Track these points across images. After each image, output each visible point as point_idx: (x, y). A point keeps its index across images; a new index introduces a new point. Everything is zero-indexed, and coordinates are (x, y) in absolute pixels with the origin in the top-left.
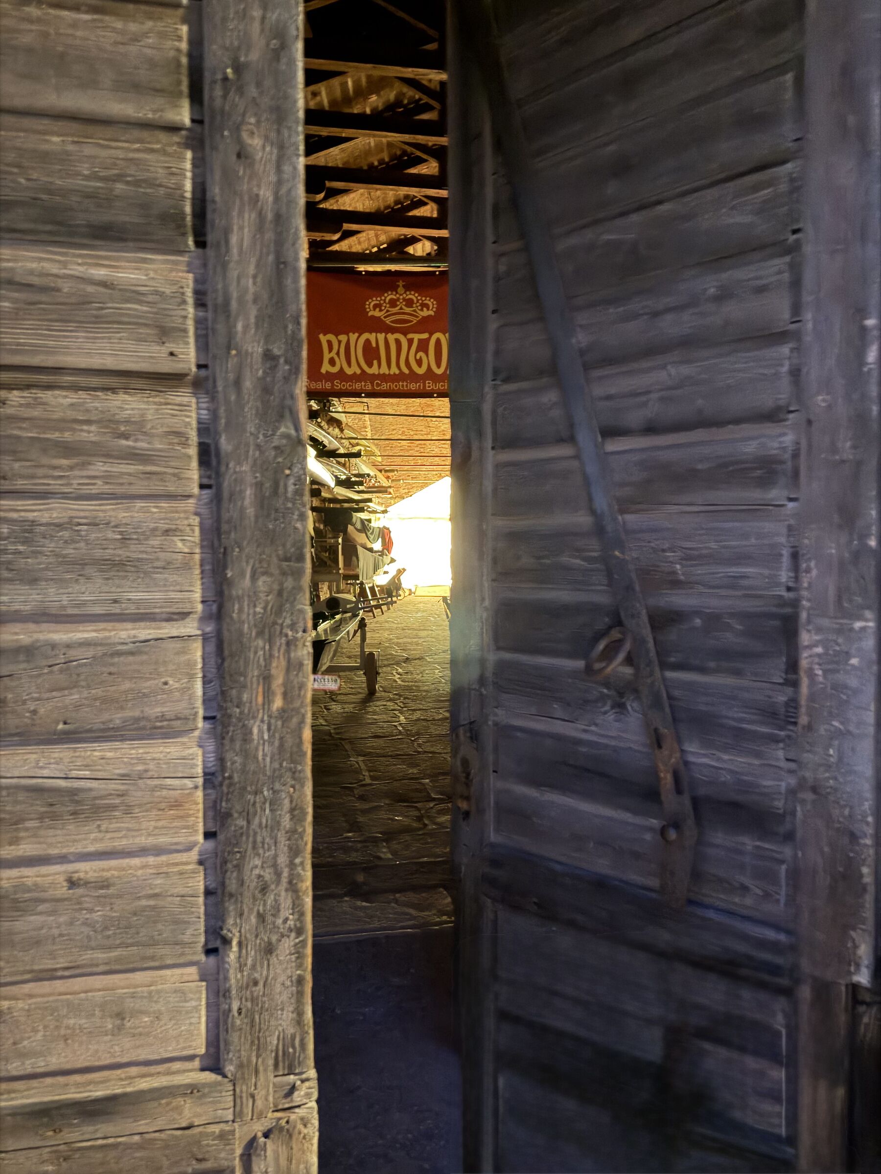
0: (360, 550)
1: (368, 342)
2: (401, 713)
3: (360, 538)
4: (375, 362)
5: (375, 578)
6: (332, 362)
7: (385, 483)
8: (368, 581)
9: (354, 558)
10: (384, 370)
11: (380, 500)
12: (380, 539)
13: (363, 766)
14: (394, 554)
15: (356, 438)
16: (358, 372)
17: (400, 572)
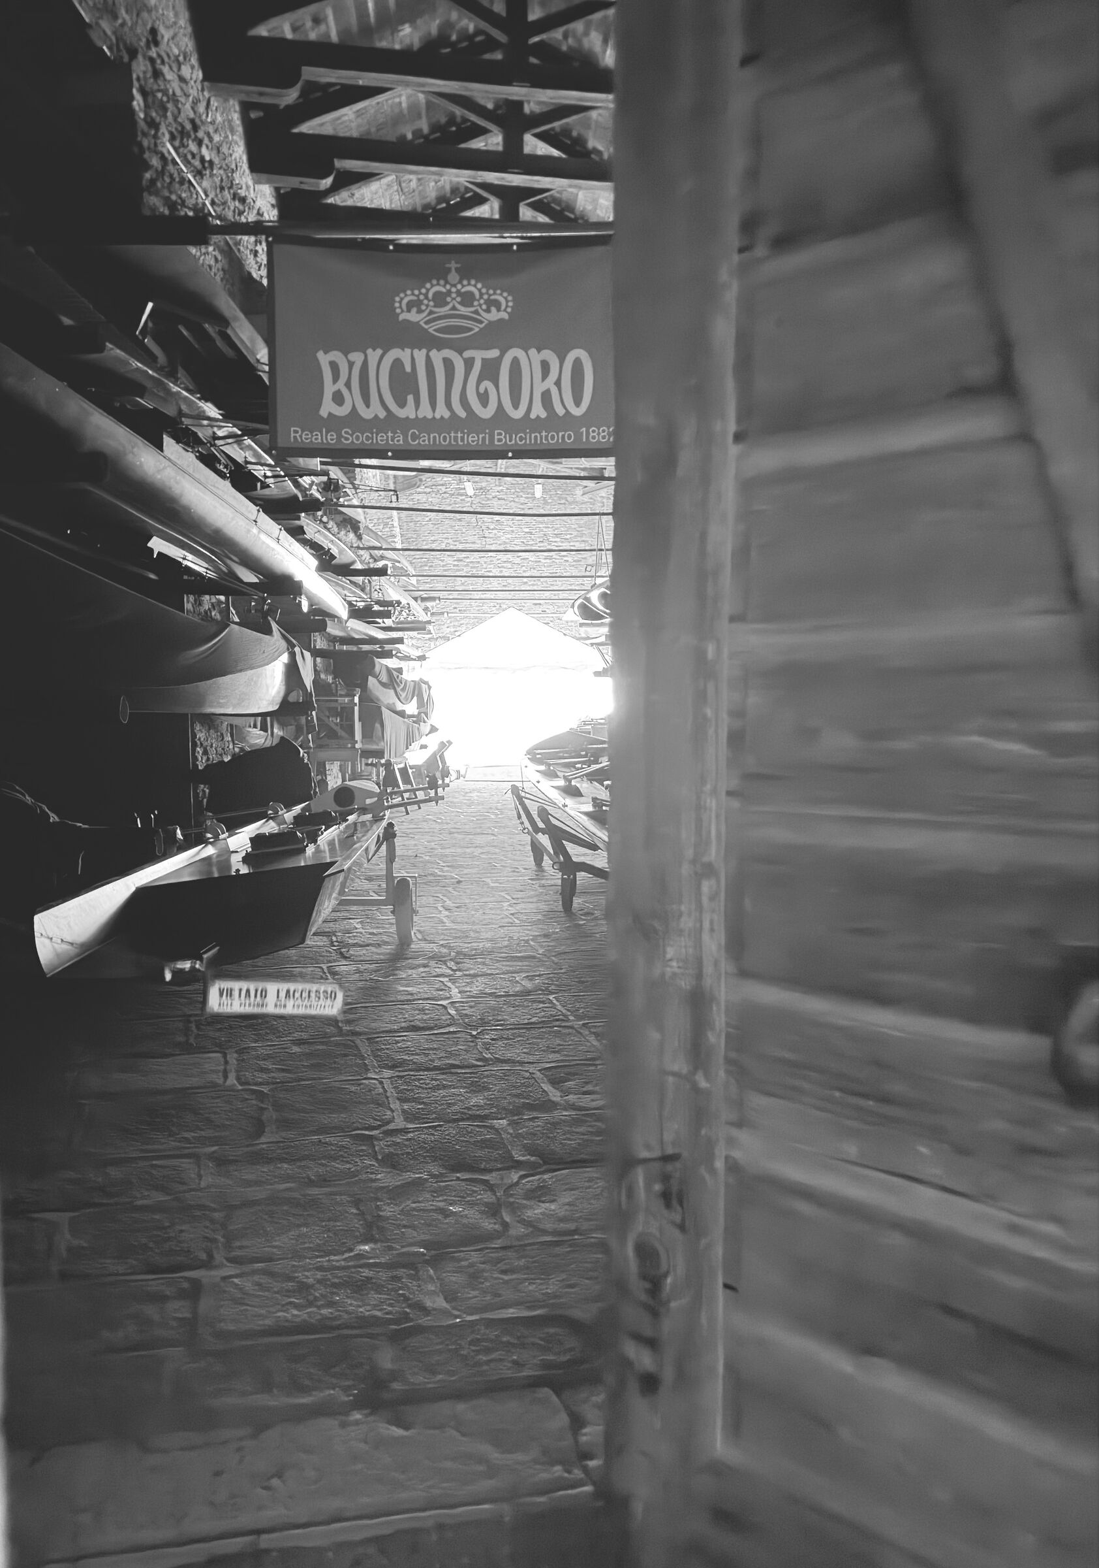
0: (386, 714)
1: (397, 364)
2: (453, 981)
3: (386, 697)
4: (410, 398)
5: (407, 755)
6: (338, 398)
7: (423, 617)
8: (399, 760)
9: (378, 726)
10: (425, 411)
11: (414, 642)
12: (415, 698)
13: (391, 1091)
14: (434, 719)
15: (380, 548)
16: (382, 414)
17: (444, 746)
